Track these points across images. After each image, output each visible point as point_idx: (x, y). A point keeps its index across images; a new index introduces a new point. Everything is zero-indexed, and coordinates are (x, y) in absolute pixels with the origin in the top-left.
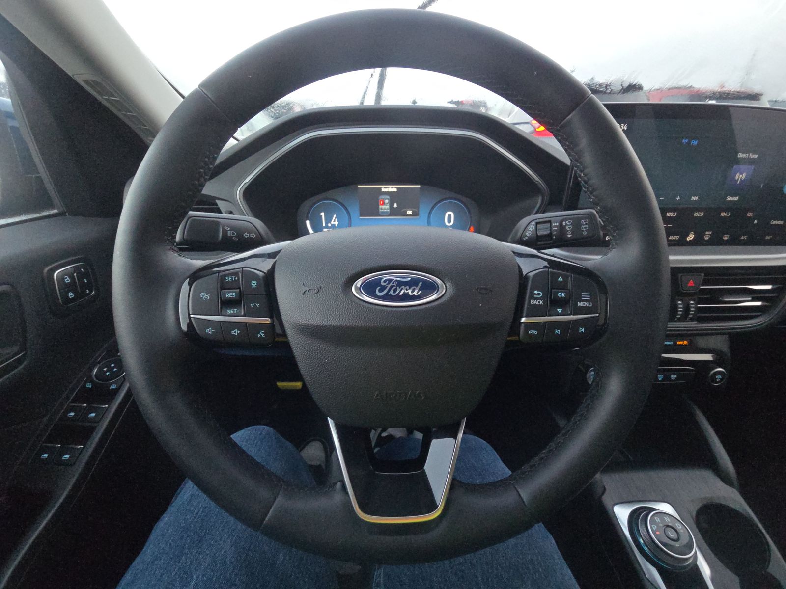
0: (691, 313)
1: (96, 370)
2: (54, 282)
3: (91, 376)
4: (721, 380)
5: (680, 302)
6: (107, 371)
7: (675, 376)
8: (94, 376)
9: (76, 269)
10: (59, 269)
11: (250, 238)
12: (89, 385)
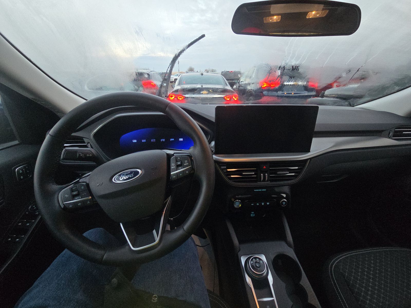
0: (266, 178)
1: (30, 207)
2: (16, 172)
3: (28, 209)
4: (285, 204)
5: (266, 174)
6: (34, 207)
7: (269, 203)
8: (29, 210)
9: (24, 167)
10: (18, 168)
11: (89, 156)
12: (27, 213)
